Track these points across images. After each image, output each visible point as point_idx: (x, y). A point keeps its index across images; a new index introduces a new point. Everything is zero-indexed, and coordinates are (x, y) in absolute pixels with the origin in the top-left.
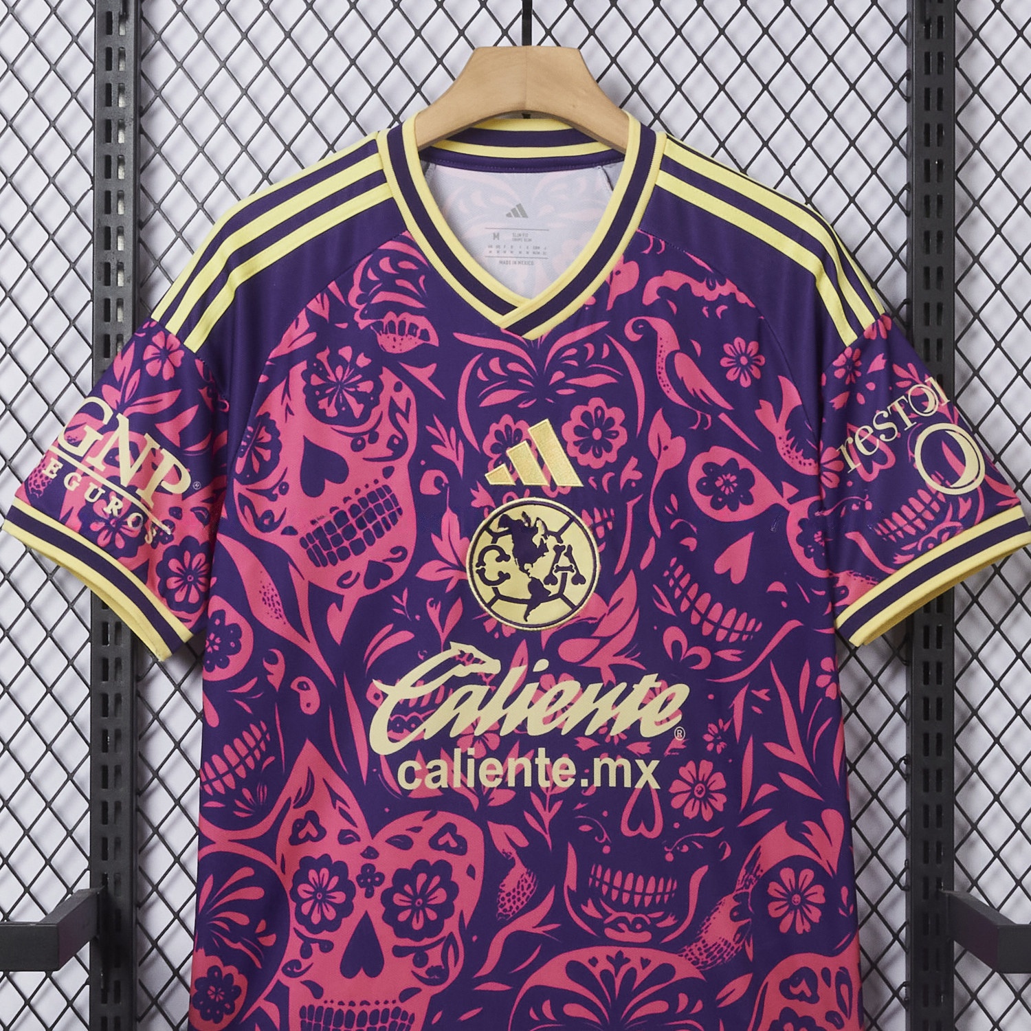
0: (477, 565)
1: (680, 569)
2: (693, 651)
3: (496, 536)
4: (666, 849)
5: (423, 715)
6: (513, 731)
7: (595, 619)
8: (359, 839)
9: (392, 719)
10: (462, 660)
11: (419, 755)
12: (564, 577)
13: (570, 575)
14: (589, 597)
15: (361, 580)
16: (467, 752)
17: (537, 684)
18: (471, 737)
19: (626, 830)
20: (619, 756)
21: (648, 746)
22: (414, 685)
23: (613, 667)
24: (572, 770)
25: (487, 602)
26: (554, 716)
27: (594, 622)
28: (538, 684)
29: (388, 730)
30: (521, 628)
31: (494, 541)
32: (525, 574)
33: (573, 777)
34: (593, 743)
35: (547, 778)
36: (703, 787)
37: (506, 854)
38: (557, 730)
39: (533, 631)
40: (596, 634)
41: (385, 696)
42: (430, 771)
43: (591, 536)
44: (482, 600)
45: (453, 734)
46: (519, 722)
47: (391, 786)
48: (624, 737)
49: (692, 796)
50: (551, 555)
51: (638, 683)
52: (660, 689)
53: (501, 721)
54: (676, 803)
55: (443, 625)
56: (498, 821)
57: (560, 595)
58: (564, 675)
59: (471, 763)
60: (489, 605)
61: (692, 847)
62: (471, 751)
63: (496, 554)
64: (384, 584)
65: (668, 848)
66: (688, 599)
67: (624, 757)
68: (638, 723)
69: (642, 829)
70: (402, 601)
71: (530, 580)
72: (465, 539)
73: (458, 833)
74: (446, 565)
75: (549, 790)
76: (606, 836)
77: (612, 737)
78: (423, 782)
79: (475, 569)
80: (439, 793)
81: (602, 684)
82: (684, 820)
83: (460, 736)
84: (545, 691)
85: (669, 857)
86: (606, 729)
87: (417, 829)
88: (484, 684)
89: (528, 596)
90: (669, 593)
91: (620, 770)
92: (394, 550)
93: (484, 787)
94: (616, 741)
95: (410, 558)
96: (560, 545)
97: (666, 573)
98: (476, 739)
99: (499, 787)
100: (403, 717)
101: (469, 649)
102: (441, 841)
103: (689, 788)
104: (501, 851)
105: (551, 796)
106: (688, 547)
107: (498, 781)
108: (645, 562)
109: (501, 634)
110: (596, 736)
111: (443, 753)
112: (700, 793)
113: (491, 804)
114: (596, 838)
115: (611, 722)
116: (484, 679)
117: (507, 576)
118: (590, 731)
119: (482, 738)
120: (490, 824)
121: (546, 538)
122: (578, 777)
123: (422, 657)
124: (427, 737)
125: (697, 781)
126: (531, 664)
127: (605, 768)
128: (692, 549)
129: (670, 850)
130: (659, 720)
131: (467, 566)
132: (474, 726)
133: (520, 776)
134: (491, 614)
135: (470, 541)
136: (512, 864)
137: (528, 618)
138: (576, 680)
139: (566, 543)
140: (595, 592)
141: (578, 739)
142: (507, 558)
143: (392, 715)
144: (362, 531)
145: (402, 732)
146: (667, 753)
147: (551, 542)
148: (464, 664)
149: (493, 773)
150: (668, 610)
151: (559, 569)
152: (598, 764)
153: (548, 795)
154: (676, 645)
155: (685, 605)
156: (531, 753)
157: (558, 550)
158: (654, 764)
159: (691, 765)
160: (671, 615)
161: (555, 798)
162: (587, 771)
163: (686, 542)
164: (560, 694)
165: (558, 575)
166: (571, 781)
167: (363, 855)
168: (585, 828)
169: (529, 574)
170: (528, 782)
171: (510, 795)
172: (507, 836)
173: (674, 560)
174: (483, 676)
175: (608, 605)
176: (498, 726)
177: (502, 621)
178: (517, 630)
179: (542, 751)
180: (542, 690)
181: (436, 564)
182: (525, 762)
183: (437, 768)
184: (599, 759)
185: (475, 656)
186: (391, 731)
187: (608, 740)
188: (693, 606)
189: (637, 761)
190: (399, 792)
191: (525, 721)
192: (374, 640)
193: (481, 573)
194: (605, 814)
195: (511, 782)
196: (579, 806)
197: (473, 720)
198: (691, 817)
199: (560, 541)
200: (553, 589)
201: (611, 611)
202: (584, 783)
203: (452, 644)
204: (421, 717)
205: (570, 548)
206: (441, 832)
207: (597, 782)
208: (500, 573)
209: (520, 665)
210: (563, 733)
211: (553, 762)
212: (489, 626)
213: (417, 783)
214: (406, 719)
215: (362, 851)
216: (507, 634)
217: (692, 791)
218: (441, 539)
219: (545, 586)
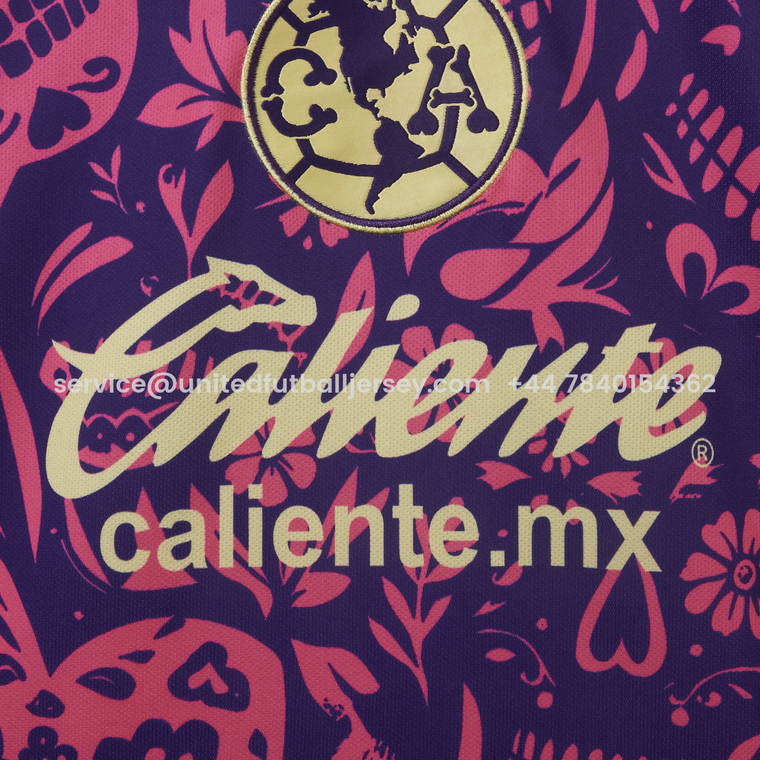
0: (265, 92)
1: (701, 99)
2: (732, 275)
3: (304, 31)
4: (673, 701)
5: (152, 414)
6: (344, 449)
7: (521, 205)
8: (22, 676)
9: (88, 423)
10: (234, 296)
11: (144, 499)
12: (452, 115)
13: (465, 111)
14: (505, 159)
15: (22, 130)
16: (246, 492)
17: (393, 349)
18: (257, 460)
19: (586, 660)
20: (571, 501)
21: (635, 479)
22: (132, 351)
23: (559, 310)
24: (472, 532)
25: (286, 169)
26: (433, 416)
27: (516, 211)
28: (396, 347)
29: (81, 447)
30: (360, 227)
31: (302, 39)
32: (367, 112)
33: (474, 546)
34: (515, 474)
35: (418, 548)
36: (752, 566)
37: (332, 709)
38: (439, 446)
39: (386, 235)
40: (522, 237)
41: (76, 373)
42: (169, 533)
43: (510, 26)
44: (275, 166)
45: (217, 453)
46: (357, 428)
47: (87, 565)
48: (583, 461)
49: (729, 586)
50: (422, 69)
51: (613, 343)
52: (661, 354)
53: (319, 427)
54: (696, 603)
55: (190, 220)
56: (312, 640)
57: (444, 156)
58: (453, 328)
59: (255, 516)
60: (292, 177)
61: (729, 696)
62: (256, 492)
63: (303, 67)
64: (71, 138)
65: (678, 699)
66: (720, 163)
67: (582, 503)
68: (612, 431)
69: (621, 657)
70: (110, 175)
71: (378, 124)
72: (238, 35)
73: (231, 663)
74: (198, 92)
75: (423, 574)
76: (543, 671)
77: (558, 461)
78: (153, 559)
79: (259, 100)
80: (190, 581)
81: (534, 347)
82: (712, 639)
83: (231, 459)
84: (413, 363)
85: (680, 718)
86: (542, 444)
87: (143, 657)
88: (280, 347)
89: (374, 158)
90: (678, 153)
91: (574, 532)
92: (92, 67)
93: (284, 566)
94: (566, 469)
95: (126, 83)
96: (443, 46)
97: (672, 109)
98: (266, 465)
99: (316, 567)
100: (110, 419)
101: (249, 273)
102: (195, 681)
103: (723, 570)
104: (321, 702)
105: (426, 586)
106: (720, 47)
107: (314, 555)
108: (625, 86)
109: (318, 239)
110: (521, 458)
111: (195, 494)
112: (745, 580)
113: (299, 603)
114: (523, 677)
115: (555, 428)
116: (282, 337)
117: (330, 116)
118: (509, 446)
119: (278, 463)
120: (297, 645)
121: (413, 34)
122: (483, 547)
123: (147, 290)
124: (159, 460)
125: (739, 555)
126: (383, 305)
127: (542, 528)
128: (730, 50)
129: (682, 703)
130: (658, 423)
131: (244, 94)
132: (262, 436)
133: (359, 544)
134: (296, 197)
135: (248, 39)
136: (344, 729)
137: (375, 206)
138: (478, 338)
139: (455, 42)
140: (518, 146)
141: (484, 465)
142: (328, 77)
143: (88, 414)
144: (26, 25)
145: (107, 450)
146: (676, 494)
147: (424, 40)
148: (238, 305)
149: (301, 536)
150: (676, 187)
151: (441, 98)
152: (526, 517)
153: (420, 583)
154: (693, 263)
155: (711, 178)
156: (384, 495)
157: (439, 57)
158: (649, 518)
159: (727, 521)
160: (681, 199)
161: (434, 591)
162: (503, 533)
163: (715, 36)
164: (443, 370)
165: (439, 113)
166: (468, 556)
167: (31, 708)
168: (500, 655)
169: (375, 111)
170: (377, 558)
171: (341, 583)
172: (335, 673)
173: (687, 82)
174: (279, 329)
175: (547, 174)
176: (312, 439)
177: (319, 213)
178: (352, 231)
179: (406, 491)
180: (405, 361)
181: (179, 91)
182: (372, 514)
183: (183, 527)
184: (528, 508)
185: (261, 288)
186: (87, 449)
187: (547, 467)
188: (729, 178)
189: (610, 512)
190: (102, 577)
191: (370, 427)
192: (52, 258)
193: (274, 109)
194: (542, 624)
195: (342, 558)
196: (487, 608)
197: (259, 425)
198: (726, 634)
199: (442, 37)
200: (429, 143)
201: (553, 186)
202: (497, 558)
203: (212, 261)
204: (146, 417)
205: (464, 52)
206: (195, 662)
207: (525, 557)
208: (315, 110)
209: (359, 308)
210: (453, 451)
211: (430, 513)
212: (291, 223)
213: (141, 558)
214: (116, 422)
215: (28, 701)
216: (330, 241)
217: (729, 576)
218: (188, 37)
219: (411, 137)
